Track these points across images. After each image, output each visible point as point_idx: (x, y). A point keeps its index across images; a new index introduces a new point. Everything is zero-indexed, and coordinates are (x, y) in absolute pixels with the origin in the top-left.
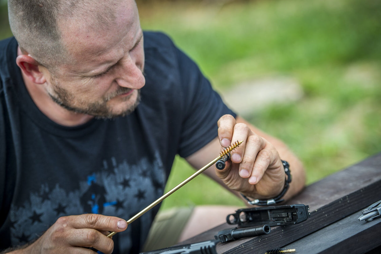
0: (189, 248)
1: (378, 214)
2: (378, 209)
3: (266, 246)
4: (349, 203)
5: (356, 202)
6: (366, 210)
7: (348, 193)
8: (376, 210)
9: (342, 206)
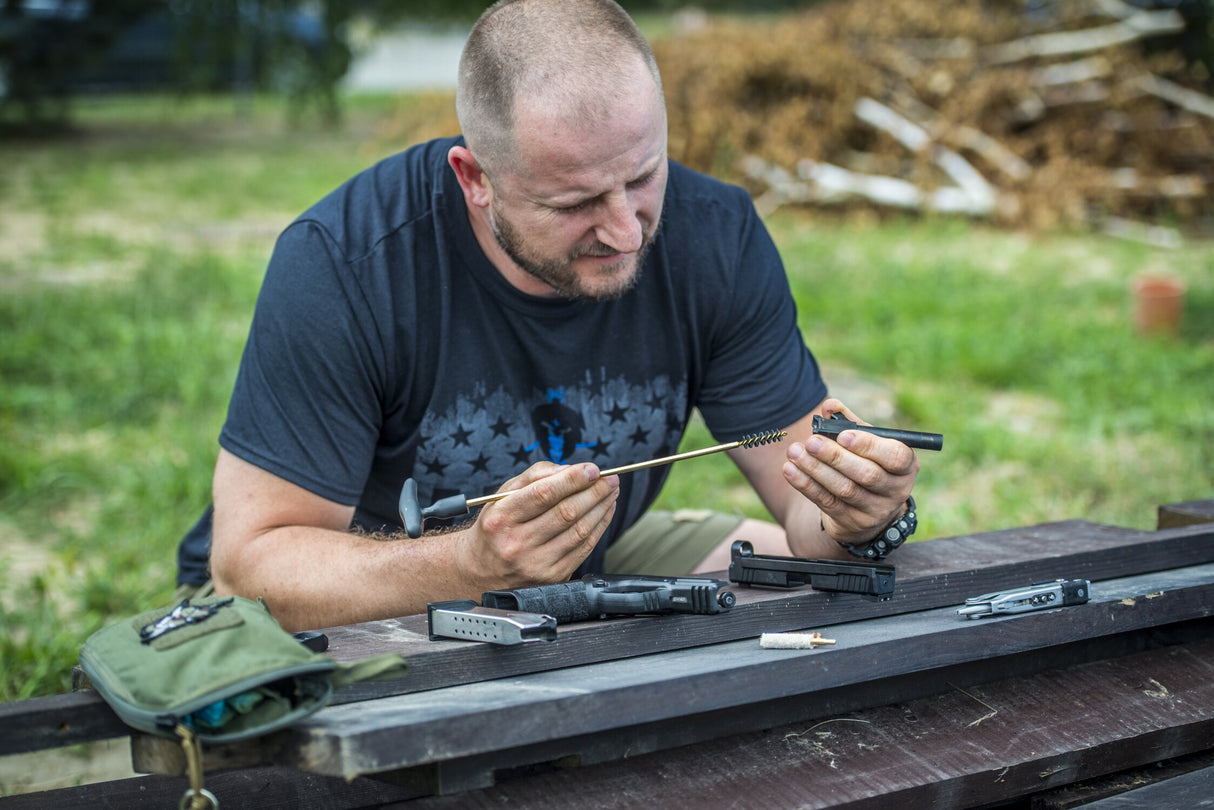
0: (673, 583)
1: (990, 611)
2: (993, 603)
3: (794, 617)
4: (946, 587)
5: (958, 589)
6: (971, 600)
7: (949, 572)
8: (989, 604)
9: (934, 589)
